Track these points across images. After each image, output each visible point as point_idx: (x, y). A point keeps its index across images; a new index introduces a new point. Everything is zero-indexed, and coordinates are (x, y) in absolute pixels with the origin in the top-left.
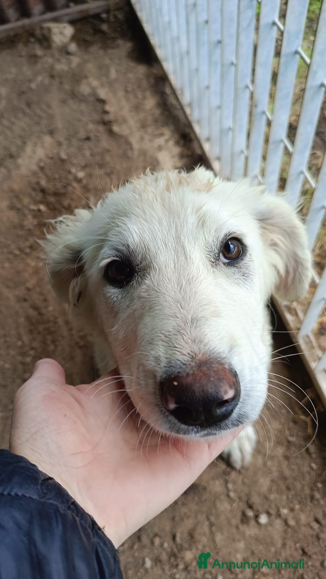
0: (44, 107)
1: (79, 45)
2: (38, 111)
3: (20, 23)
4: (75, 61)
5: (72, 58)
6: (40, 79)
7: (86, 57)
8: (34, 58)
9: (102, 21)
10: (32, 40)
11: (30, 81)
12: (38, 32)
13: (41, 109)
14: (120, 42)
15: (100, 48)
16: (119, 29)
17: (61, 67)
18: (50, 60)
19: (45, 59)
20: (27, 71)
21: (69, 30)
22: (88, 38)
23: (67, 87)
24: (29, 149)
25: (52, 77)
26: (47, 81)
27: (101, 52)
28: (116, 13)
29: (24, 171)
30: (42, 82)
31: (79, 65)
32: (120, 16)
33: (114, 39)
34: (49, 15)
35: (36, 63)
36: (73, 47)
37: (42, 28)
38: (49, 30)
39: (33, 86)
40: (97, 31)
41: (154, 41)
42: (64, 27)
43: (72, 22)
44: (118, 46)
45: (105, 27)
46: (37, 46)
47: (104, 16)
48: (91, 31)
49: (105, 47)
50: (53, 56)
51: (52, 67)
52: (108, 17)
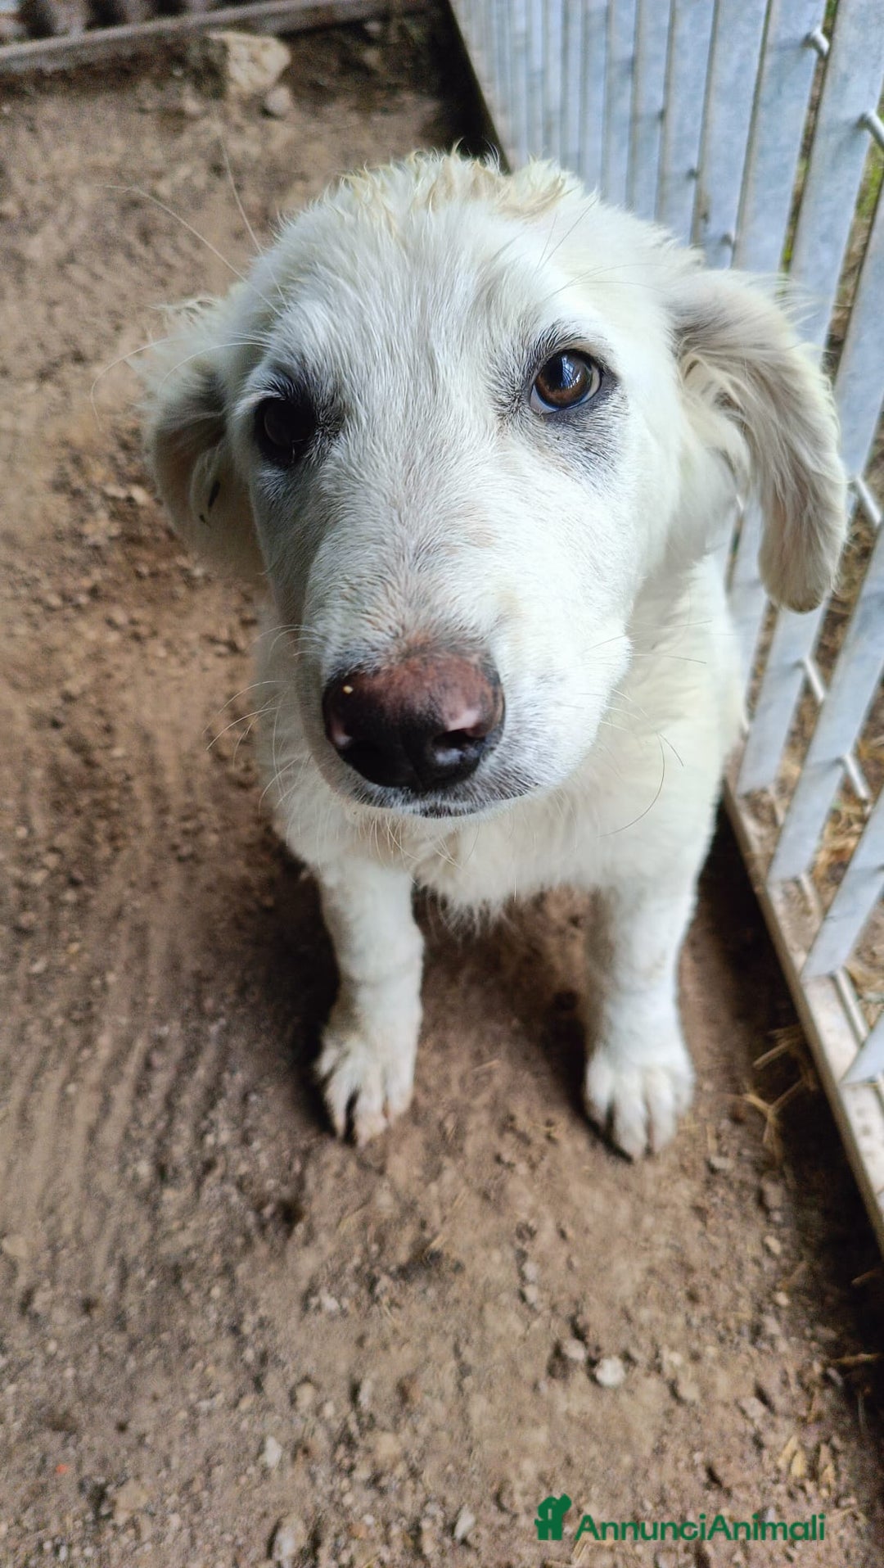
0: (185, 244)
1: (297, 96)
2: (167, 253)
3: (151, 27)
4: (282, 133)
5: (274, 124)
6: (183, 171)
7: (313, 127)
8: (175, 120)
9: (369, 40)
10: (178, 73)
11: (159, 175)
12: (194, 53)
13: (177, 249)
14: (408, 98)
15: (352, 109)
16: (408, 65)
17: (244, 146)
18: (217, 128)
19: (205, 123)
20: (153, 150)
21: (277, 56)
22: (325, 81)
23: (252, 198)
24: (126, 342)
25: (217, 170)
26: (201, 180)
27: (354, 119)
28: (407, 22)
29: (105, 396)
30: (188, 179)
31: (290, 146)
32: (416, 32)
33: (393, 89)
34: (230, 13)
35: (178, 131)
36: (281, 99)
37: (205, 43)
38: (224, 48)
39: (164, 188)
40: (352, 66)
41: (492, 94)
42: (265, 47)
43: (287, 37)
44: (400, 109)
45: (371, 56)
46: (188, 89)
47: (374, 27)
48: (335, 64)
49: (366, 107)
50: (225, 117)
51: (218, 146)
52: (385, 31)
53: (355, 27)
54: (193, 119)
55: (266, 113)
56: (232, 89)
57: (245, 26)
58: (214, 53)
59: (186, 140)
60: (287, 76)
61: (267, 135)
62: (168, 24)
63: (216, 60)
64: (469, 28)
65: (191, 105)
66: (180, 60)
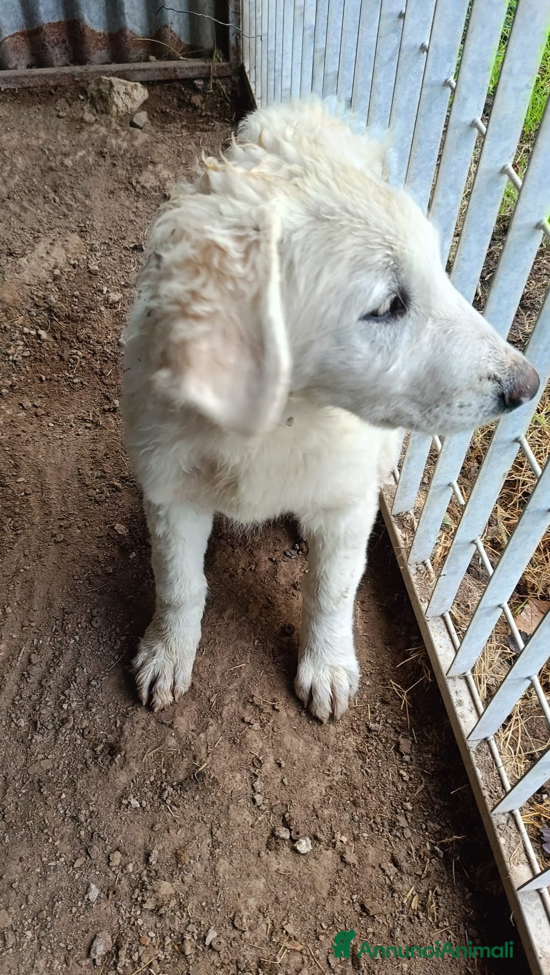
1: (151, 117)
3: (67, 70)
4: (142, 137)
5: (138, 132)
6: (81, 153)
7: (160, 135)
8: (79, 124)
9: (196, 90)
10: (82, 97)
11: (66, 155)
12: (92, 87)
13: (74, 196)
15: (184, 127)
16: (218, 105)
17: (118, 142)
18: (103, 130)
19: (95, 127)
20: (64, 140)
21: (141, 94)
22: (169, 110)
23: (122, 172)
25: (101, 154)
26: (92, 159)
27: (185, 133)
28: (218, 81)
30: (83, 157)
31: (145, 144)
32: (224, 87)
33: (209, 119)
34: (114, 67)
35: (80, 131)
36: (142, 118)
37: (99, 82)
38: (112, 85)
39: (68, 162)
40: (185, 103)
42: (135, 87)
43: (147, 84)
45: (197, 99)
46: (87, 107)
47: (199, 83)
48: (175, 101)
49: (192, 128)
50: (108, 126)
51: (104, 141)
52: (205, 87)
53: (189, 82)
54: (90, 124)
55: (133, 125)
56: (114, 109)
57: (123, 75)
59: (84, 135)
60: (145, 105)
62: (78, 69)
63: (106, 92)
64: (257, 88)
65: (88, 117)
66: (84, 92)
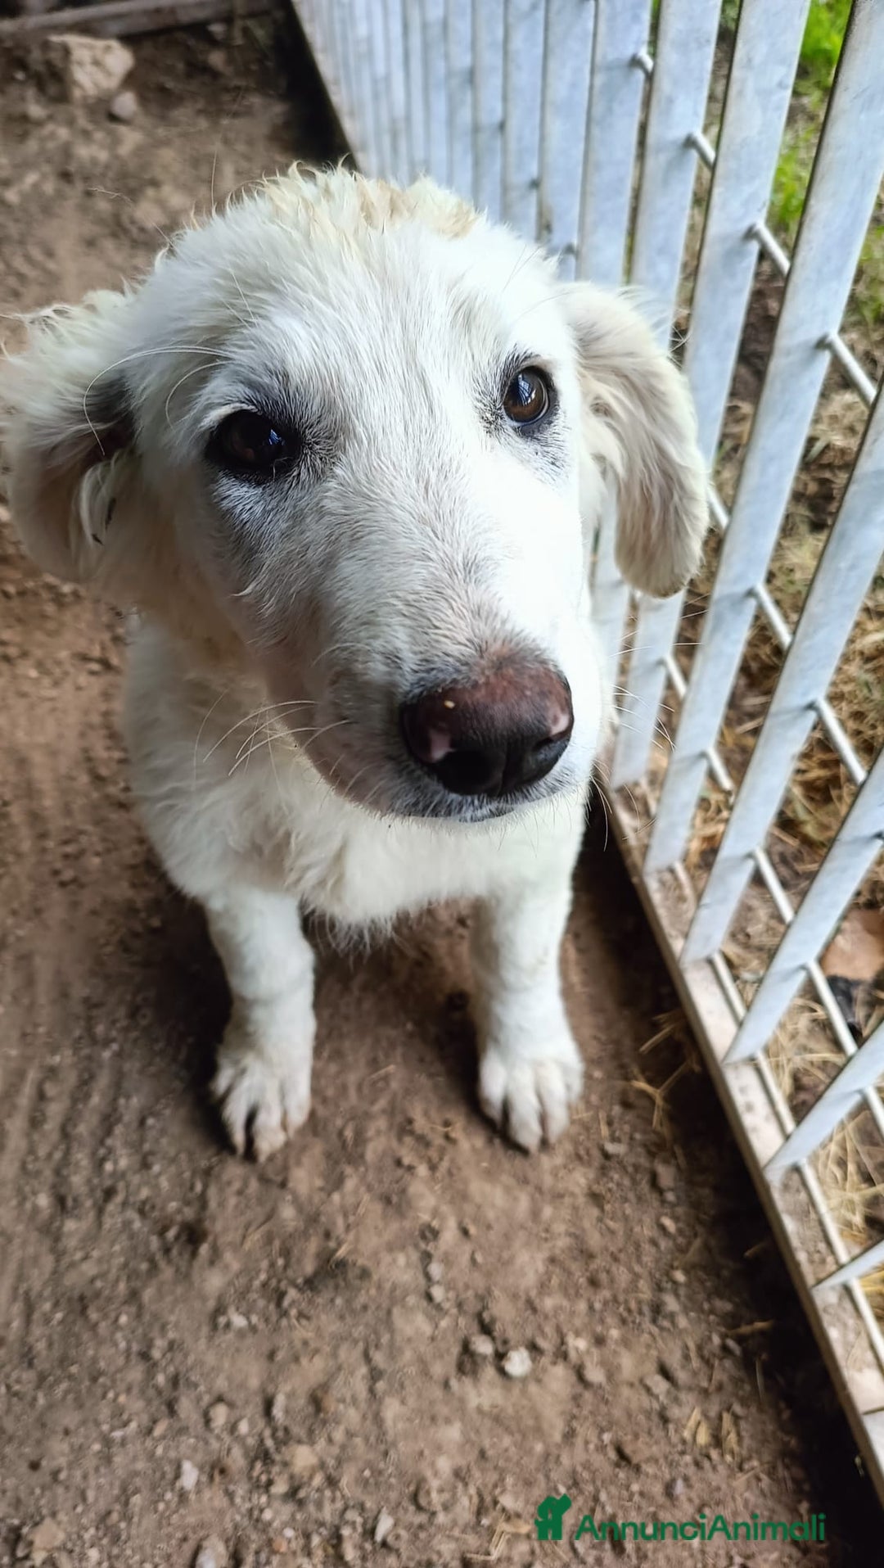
0: (36, 253)
1: (143, 100)
2: (19, 263)
4: (131, 139)
5: (122, 129)
6: (31, 178)
7: (161, 132)
8: (19, 125)
9: (213, 42)
10: (20, 76)
11: (5, 182)
12: (36, 56)
13: (28, 259)
14: (256, 100)
15: (200, 112)
16: (254, 67)
17: (91, 152)
18: (63, 133)
19: (50, 128)
21: (120, 59)
22: (170, 84)
23: (103, 206)
25: (66, 176)
26: (49, 187)
27: (203, 123)
28: (250, 23)
30: (36, 186)
31: (139, 151)
32: (260, 33)
33: (240, 92)
34: (69, 15)
35: (23, 137)
36: (127, 103)
37: (46, 46)
38: (66, 51)
39: (12, 196)
40: (198, 69)
41: (339, 97)
42: (108, 49)
43: (129, 39)
44: (248, 112)
45: (216, 59)
46: (31, 93)
47: (217, 29)
48: (180, 66)
49: (214, 111)
50: (71, 122)
51: (66, 151)
52: (229, 32)
53: (199, 29)
54: (39, 123)
55: (113, 118)
56: (77, 93)
57: (85, 28)
58: (55, 56)
59: (32, 146)
60: (131, 80)
61: (116, 141)
62: (6, 26)
63: (59, 63)
64: (315, 32)
65: (35, 110)
66: (22, 64)
